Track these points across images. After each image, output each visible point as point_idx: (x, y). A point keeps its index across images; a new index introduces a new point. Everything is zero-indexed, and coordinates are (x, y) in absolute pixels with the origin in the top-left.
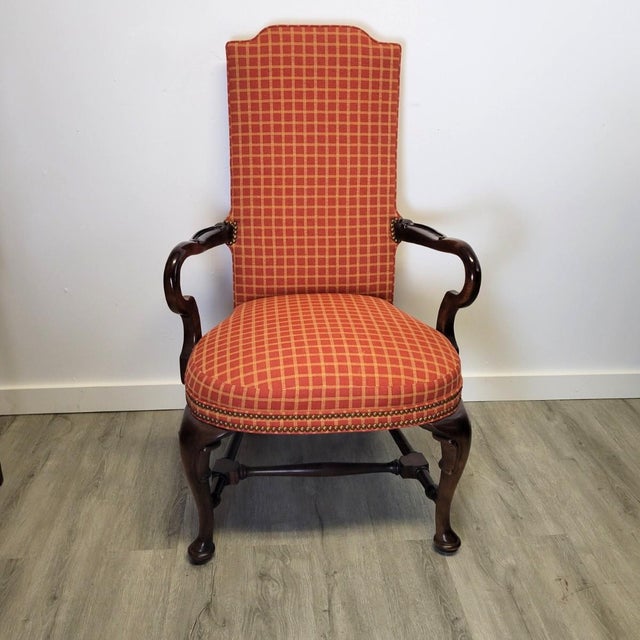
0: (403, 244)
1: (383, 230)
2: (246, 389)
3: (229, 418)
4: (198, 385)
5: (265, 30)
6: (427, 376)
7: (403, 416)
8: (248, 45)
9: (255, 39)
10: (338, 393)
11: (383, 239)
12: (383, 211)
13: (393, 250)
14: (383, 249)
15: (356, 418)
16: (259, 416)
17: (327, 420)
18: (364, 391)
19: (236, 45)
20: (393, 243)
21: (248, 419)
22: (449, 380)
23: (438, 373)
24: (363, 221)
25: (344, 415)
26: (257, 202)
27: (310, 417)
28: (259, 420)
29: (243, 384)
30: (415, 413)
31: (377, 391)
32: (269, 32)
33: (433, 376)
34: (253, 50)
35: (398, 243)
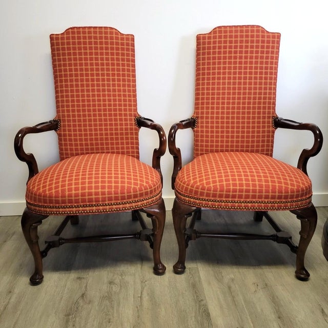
0: (279, 129)
1: (269, 122)
2: (206, 188)
3: (198, 201)
4: (183, 186)
5: (215, 28)
6: (296, 186)
7: (283, 205)
8: (207, 35)
9: (211, 33)
10: (251, 191)
11: (269, 127)
12: (269, 113)
13: (273, 132)
14: (269, 132)
15: (259, 204)
16: (213, 201)
17: (246, 204)
18: (264, 191)
19: (201, 36)
20: (273, 129)
21: (207, 202)
22: (307, 189)
23: (301, 185)
24: (259, 118)
25: (254, 202)
26: (207, 108)
27: (237, 202)
28: (212, 202)
29: (205, 185)
30: (289, 204)
31: (270, 191)
32: (217, 29)
33: (298, 186)
34: (209, 38)
35: (276, 129)
